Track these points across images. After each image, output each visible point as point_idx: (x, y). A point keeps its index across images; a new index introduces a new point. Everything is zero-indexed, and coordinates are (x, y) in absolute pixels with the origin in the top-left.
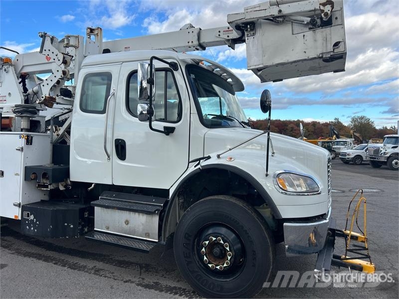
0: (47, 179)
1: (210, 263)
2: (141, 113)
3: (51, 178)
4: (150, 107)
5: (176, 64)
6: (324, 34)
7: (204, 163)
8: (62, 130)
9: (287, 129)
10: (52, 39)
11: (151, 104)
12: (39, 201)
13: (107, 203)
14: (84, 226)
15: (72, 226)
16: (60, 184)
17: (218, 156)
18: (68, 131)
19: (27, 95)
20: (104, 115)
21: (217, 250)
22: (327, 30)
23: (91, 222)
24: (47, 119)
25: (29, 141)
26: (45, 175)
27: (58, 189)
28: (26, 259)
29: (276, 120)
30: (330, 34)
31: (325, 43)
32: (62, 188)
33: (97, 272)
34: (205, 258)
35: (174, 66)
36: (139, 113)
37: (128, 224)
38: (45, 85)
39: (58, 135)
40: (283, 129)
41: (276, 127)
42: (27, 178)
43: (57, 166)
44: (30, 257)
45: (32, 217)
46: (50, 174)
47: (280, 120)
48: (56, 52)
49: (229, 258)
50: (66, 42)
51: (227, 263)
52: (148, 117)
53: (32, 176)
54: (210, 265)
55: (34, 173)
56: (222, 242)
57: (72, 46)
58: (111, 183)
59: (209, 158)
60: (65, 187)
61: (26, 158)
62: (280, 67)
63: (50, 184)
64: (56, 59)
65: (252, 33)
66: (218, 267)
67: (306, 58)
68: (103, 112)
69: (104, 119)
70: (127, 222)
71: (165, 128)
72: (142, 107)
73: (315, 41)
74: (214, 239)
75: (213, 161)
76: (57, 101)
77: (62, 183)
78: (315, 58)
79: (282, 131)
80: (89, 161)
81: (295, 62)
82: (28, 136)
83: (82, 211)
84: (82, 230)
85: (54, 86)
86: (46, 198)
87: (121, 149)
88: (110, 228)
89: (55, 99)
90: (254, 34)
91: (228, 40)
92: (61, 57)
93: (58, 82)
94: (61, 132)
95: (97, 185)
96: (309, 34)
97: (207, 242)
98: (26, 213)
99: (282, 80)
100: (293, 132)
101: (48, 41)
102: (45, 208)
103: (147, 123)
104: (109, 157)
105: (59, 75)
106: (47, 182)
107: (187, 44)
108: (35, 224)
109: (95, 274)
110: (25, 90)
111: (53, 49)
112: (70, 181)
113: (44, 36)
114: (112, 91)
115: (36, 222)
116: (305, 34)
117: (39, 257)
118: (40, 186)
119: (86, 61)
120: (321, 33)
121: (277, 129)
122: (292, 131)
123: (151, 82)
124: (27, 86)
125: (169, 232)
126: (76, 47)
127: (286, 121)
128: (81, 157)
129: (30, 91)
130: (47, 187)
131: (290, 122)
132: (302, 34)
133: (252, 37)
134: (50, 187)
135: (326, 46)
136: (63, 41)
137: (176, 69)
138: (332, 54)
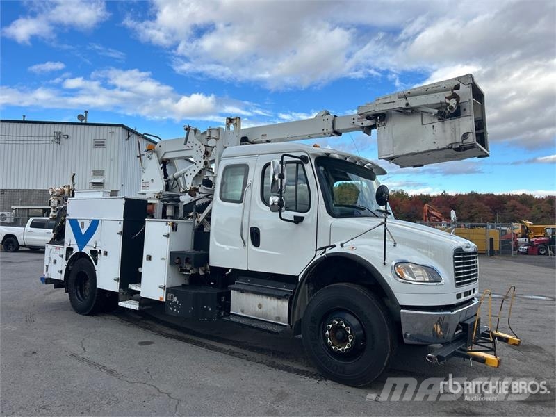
0: (190, 263)
1: (333, 345)
2: (273, 204)
3: (193, 263)
4: (281, 199)
5: (306, 157)
6: (453, 125)
7: (329, 251)
8: (202, 217)
9: (505, 208)
10: (195, 130)
11: (281, 196)
12: (181, 285)
13: (242, 287)
14: (220, 310)
15: (210, 309)
16: (200, 270)
17: (342, 245)
18: (208, 218)
19: (168, 181)
20: (241, 204)
21: (340, 333)
22: (456, 121)
23: (227, 306)
24: (185, 203)
25: (174, 228)
26: (187, 260)
27: (198, 273)
28: (169, 340)
29: (487, 195)
30: (459, 125)
31: (453, 133)
32: (201, 273)
33: (232, 353)
34: (329, 341)
35: (304, 160)
36: (271, 204)
37: (260, 308)
38: (189, 175)
39: (198, 222)
40: (498, 209)
41: (486, 205)
42: (172, 262)
43: (197, 252)
44: (172, 338)
45: (175, 299)
46: (192, 259)
47: (493, 195)
48: (199, 144)
49: (350, 341)
50: (208, 135)
51: (348, 346)
52: (278, 208)
53: (177, 261)
54: (333, 348)
55: (178, 258)
56: (344, 325)
57: (213, 138)
58: (246, 269)
59: (334, 246)
60: (204, 272)
61: (171, 243)
62: (410, 156)
63: (192, 269)
64: (199, 151)
65: (383, 123)
66: (340, 349)
67: (436, 148)
68: (240, 202)
69: (241, 209)
70: (260, 306)
71: (295, 217)
72: (274, 199)
73: (444, 131)
74: (337, 322)
75: (337, 250)
76: (200, 191)
77: (203, 268)
78: (444, 149)
79: (497, 211)
80: (227, 248)
81: (425, 152)
82: (173, 223)
83: (220, 295)
84: (219, 313)
85: (197, 175)
86: (186, 282)
87: (255, 236)
88: (245, 311)
89: (198, 189)
90: (384, 125)
91: (363, 127)
92: (203, 149)
93: (200, 172)
94: (201, 219)
95: (233, 270)
96: (438, 125)
97: (331, 326)
98: (170, 295)
99: (422, 166)
100: (516, 213)
101: (192, 132)
102: (187, 291)
103: (278, 213)
104: (244, 243)
105: (202, 165)
106: (189, 267)
107: (322, 131)
108: (177, 306)
109: (229, 354)
110: (166, 175)
111: (196, 141)
112: (210, 267)
113: (188, 129)
114: (248, 182)
115: (179, 303)
116: (434, 124)
117: (180, 339)
118: (182, 270)
119: (226, 152)
120: (449, 124)
121: (489, 207)
122: (513, 211)
123: (281, 176)
124: (168, 172)
125: (298, 316)
126: (217, 139)
127: (504, 195)
128: (219, 243)
129: (170, 177)
130: (189, 271)
131: (510, 197)
132: (432, 125)
133: (383, 127)
134: (192, 272)
135: (455, 137)
136: (205, 133)
137: (307, 163)
138: (461, 144)
